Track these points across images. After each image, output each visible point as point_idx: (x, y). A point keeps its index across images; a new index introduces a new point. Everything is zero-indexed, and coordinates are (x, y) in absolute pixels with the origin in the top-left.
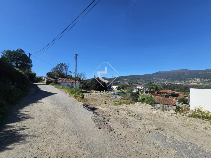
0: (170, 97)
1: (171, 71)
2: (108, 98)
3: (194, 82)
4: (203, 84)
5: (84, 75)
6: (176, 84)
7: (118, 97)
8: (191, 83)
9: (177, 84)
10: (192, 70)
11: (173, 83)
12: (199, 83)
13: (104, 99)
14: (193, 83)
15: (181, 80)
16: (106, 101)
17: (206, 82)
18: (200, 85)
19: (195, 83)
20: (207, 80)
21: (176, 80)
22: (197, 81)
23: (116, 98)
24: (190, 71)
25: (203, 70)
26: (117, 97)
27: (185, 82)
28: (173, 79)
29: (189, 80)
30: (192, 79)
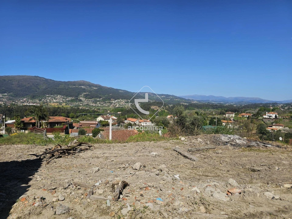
1: (14, 77)
3: (54, 101)
4: (66, 105)
6: (25, 104)
8: (50, 102)
9: (27, 106)
10: (51, 80)
11: (20, 104)
12: (60, 104)
15: (33, 97)
17: (68, 101)
18: (63, 107)
19: (56, 102)
20: (70, 98)
21: (23, 96)
22: (58, 100)
24: (47, 80)
25: (65, 82)
27: (40, 100)
28: (18, 95)
29: (47, 98)
30: (51, 96)
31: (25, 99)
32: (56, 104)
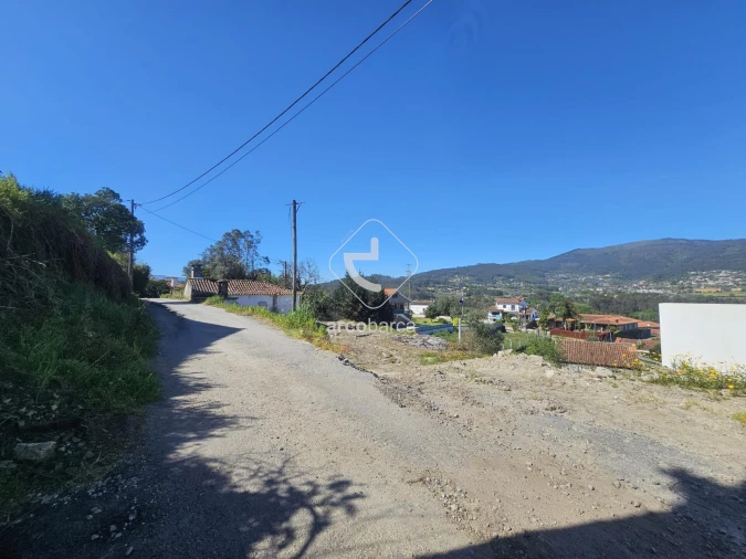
0: (618, 339)
1: (622, 246)
2: (399, 344)
3: (711, 283)
4: (744, 291)
5: (312, 269)
6: (641, 291)
7: (433, 340)
8: (699, 286)
9: (644, 294)
10: (703, 241)
11: (630, 290)
12: (727, 289)
13: (385, 349)
14: (706, 286)
15: (659, 278)
16: (392, 353)
18: (732, 296)
19: (713, 287)
21: (639, 277)
22: (720, 281)
23: (424, 343)
24: (690, 243)
25: (742, 240)
26: (429, 341)
27: (674, 283)
28: (629, 276)
29: (691, 278)
30: (701, 275)
31: (641, 283)
32: (714, 290)
